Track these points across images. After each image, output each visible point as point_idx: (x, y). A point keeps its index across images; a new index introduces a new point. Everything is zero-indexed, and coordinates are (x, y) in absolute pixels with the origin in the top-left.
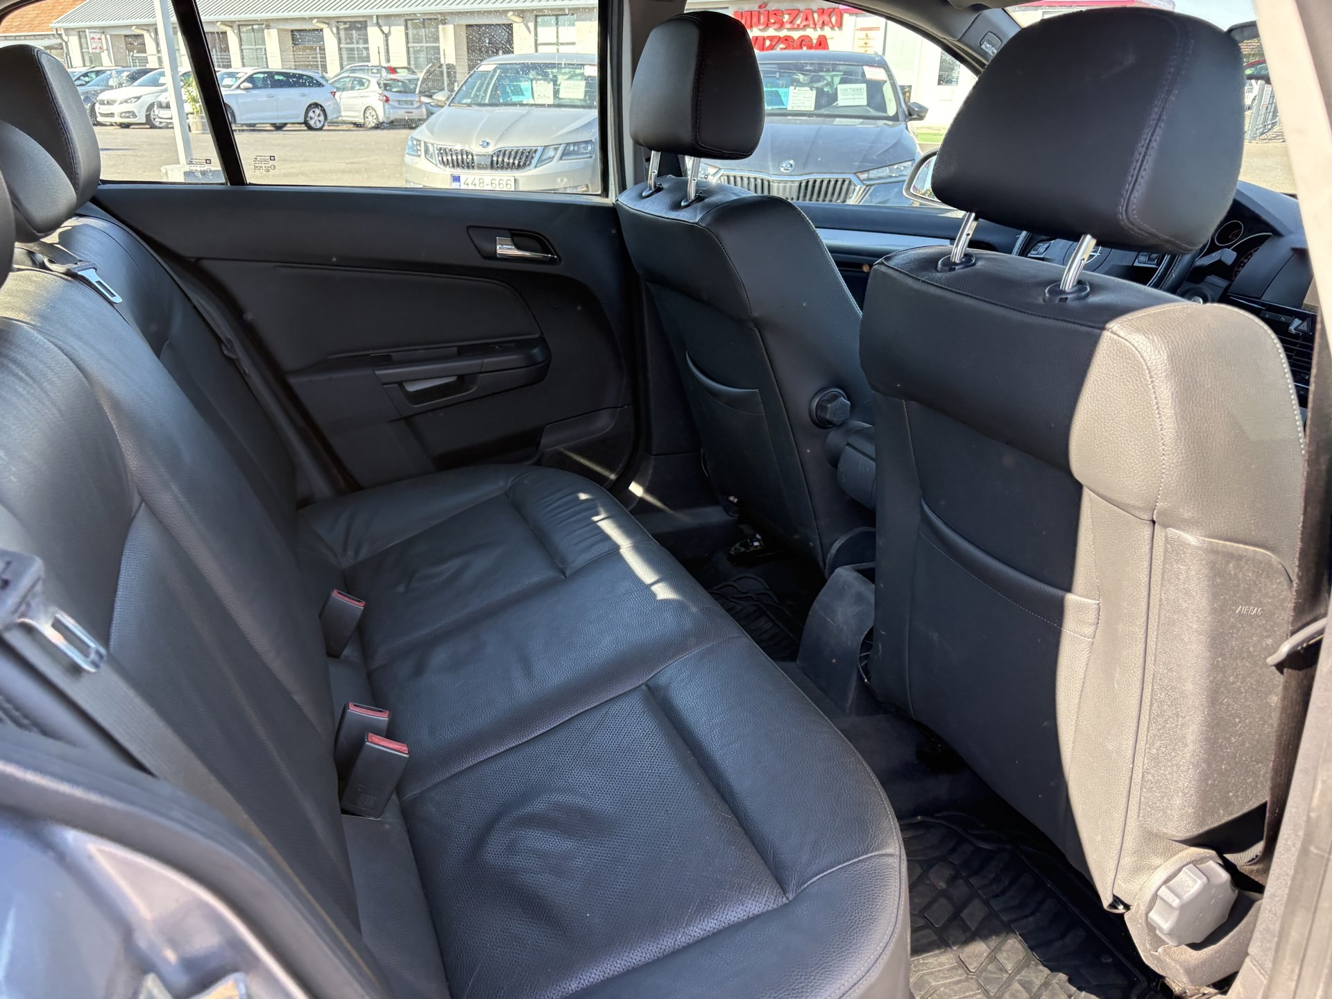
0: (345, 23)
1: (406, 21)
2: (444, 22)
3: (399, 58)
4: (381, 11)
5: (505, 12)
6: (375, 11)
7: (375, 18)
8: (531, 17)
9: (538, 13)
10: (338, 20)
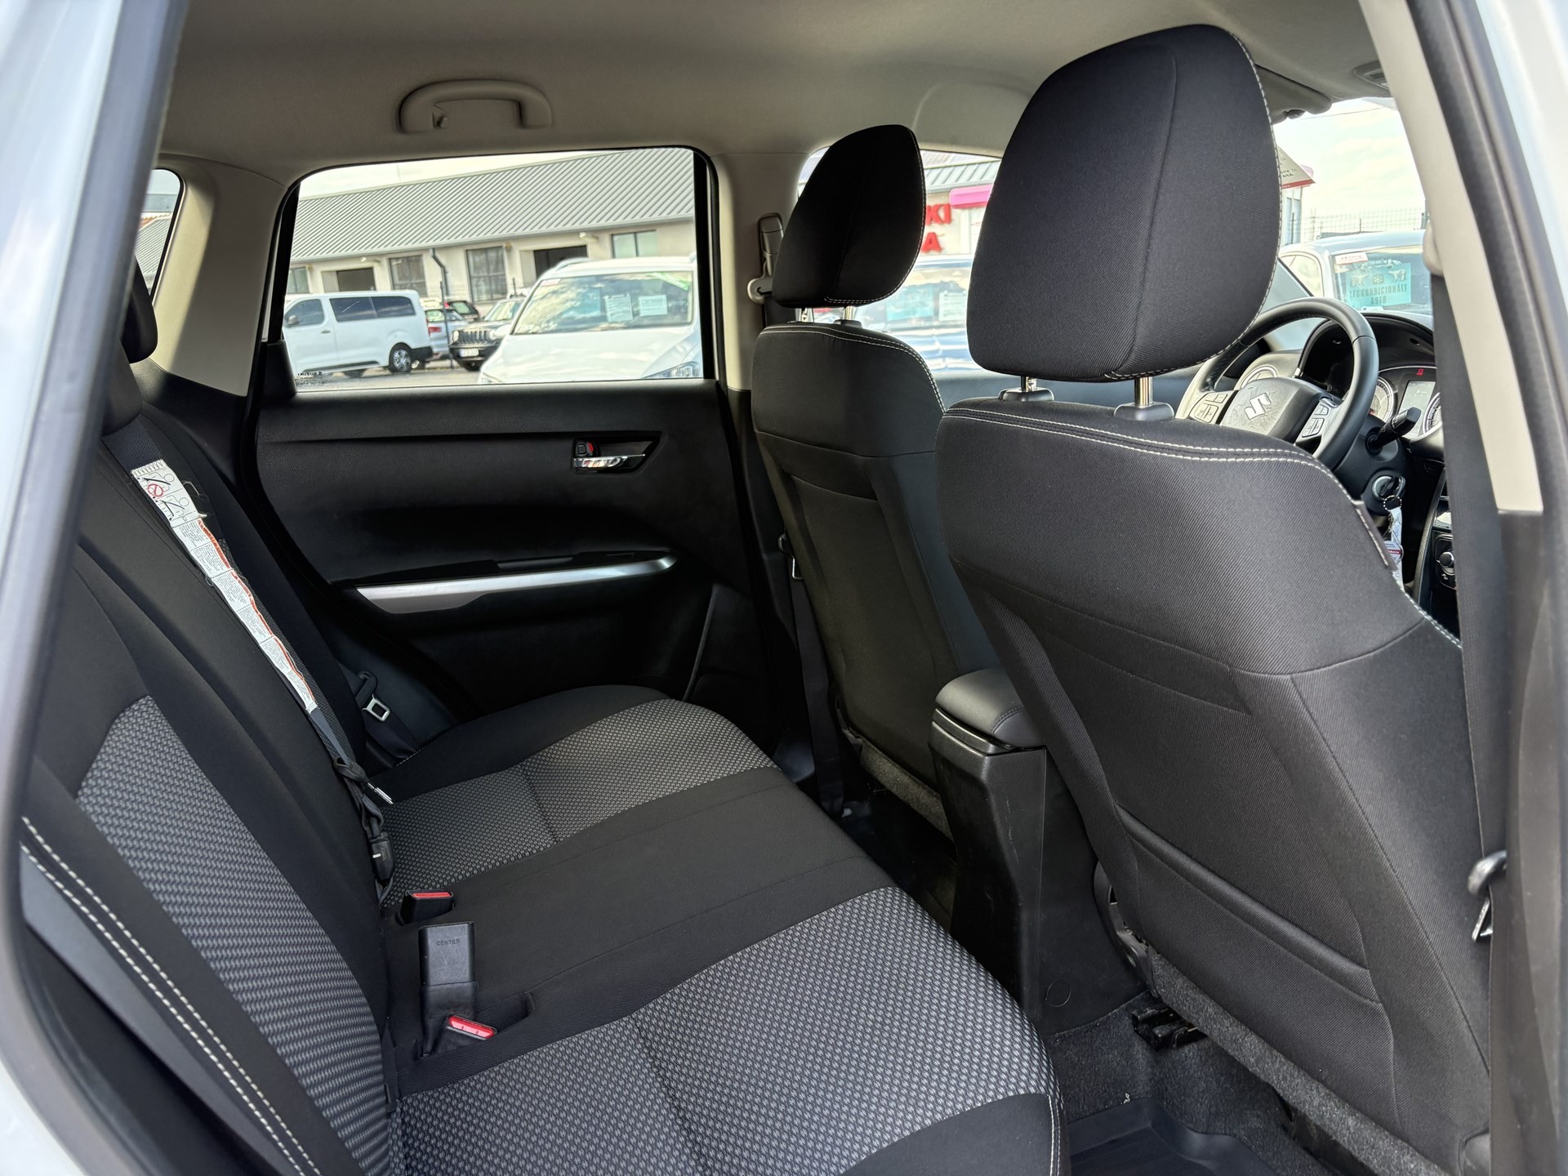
0: (397, 259)
1: (467, 251)
2: (509, 249)
3: (460, 290)
4: (438, 242)
5: (576, 233)
6: (431, 243)
7: (431, 251)
8: (606, 238)
9: (614, 232)
10: (392, 256)
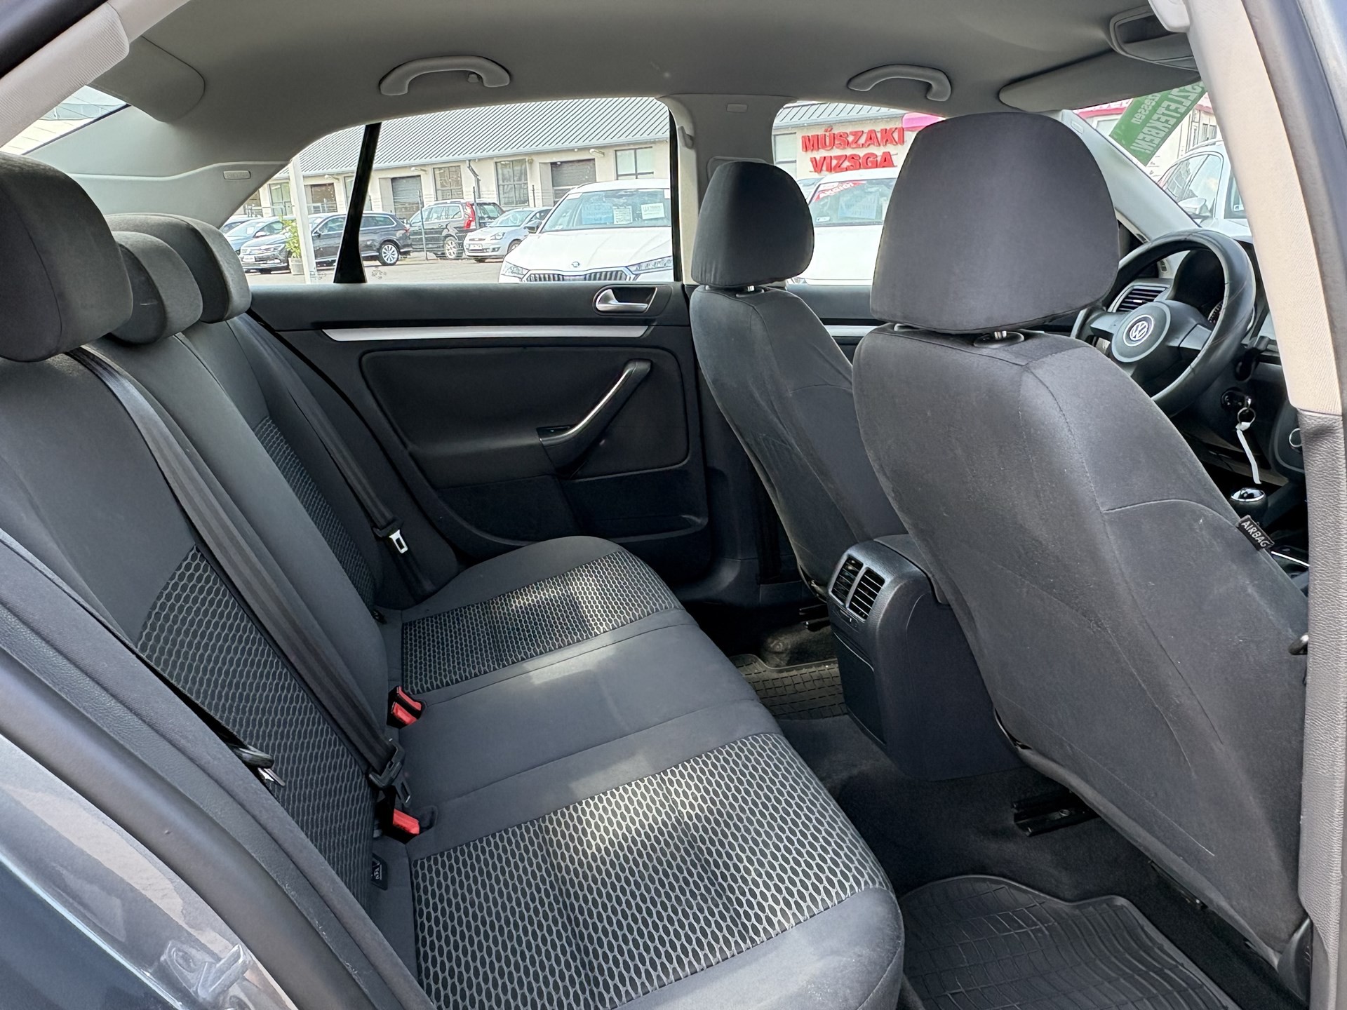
0: (440, 169)
1: (496, 163)
2: (531, 162)
3: (490, 195)
4: (473, 155)
5: (587, 149)
6: (467, 156)
7: (468, 162)
8: (611, 152)
9: (618, 148)
10: (435, 166)
